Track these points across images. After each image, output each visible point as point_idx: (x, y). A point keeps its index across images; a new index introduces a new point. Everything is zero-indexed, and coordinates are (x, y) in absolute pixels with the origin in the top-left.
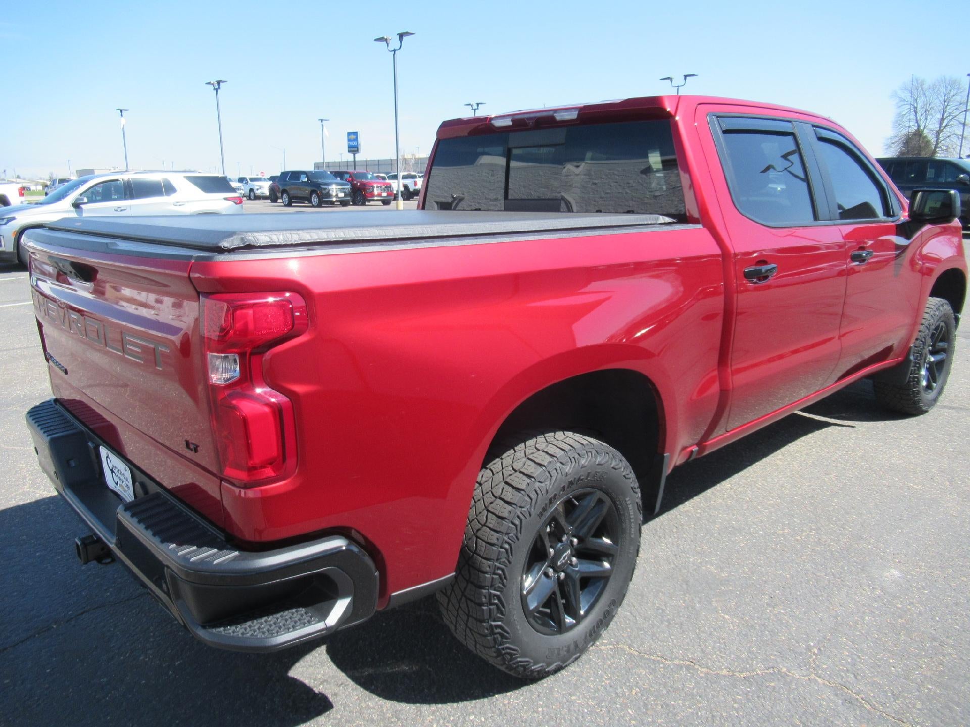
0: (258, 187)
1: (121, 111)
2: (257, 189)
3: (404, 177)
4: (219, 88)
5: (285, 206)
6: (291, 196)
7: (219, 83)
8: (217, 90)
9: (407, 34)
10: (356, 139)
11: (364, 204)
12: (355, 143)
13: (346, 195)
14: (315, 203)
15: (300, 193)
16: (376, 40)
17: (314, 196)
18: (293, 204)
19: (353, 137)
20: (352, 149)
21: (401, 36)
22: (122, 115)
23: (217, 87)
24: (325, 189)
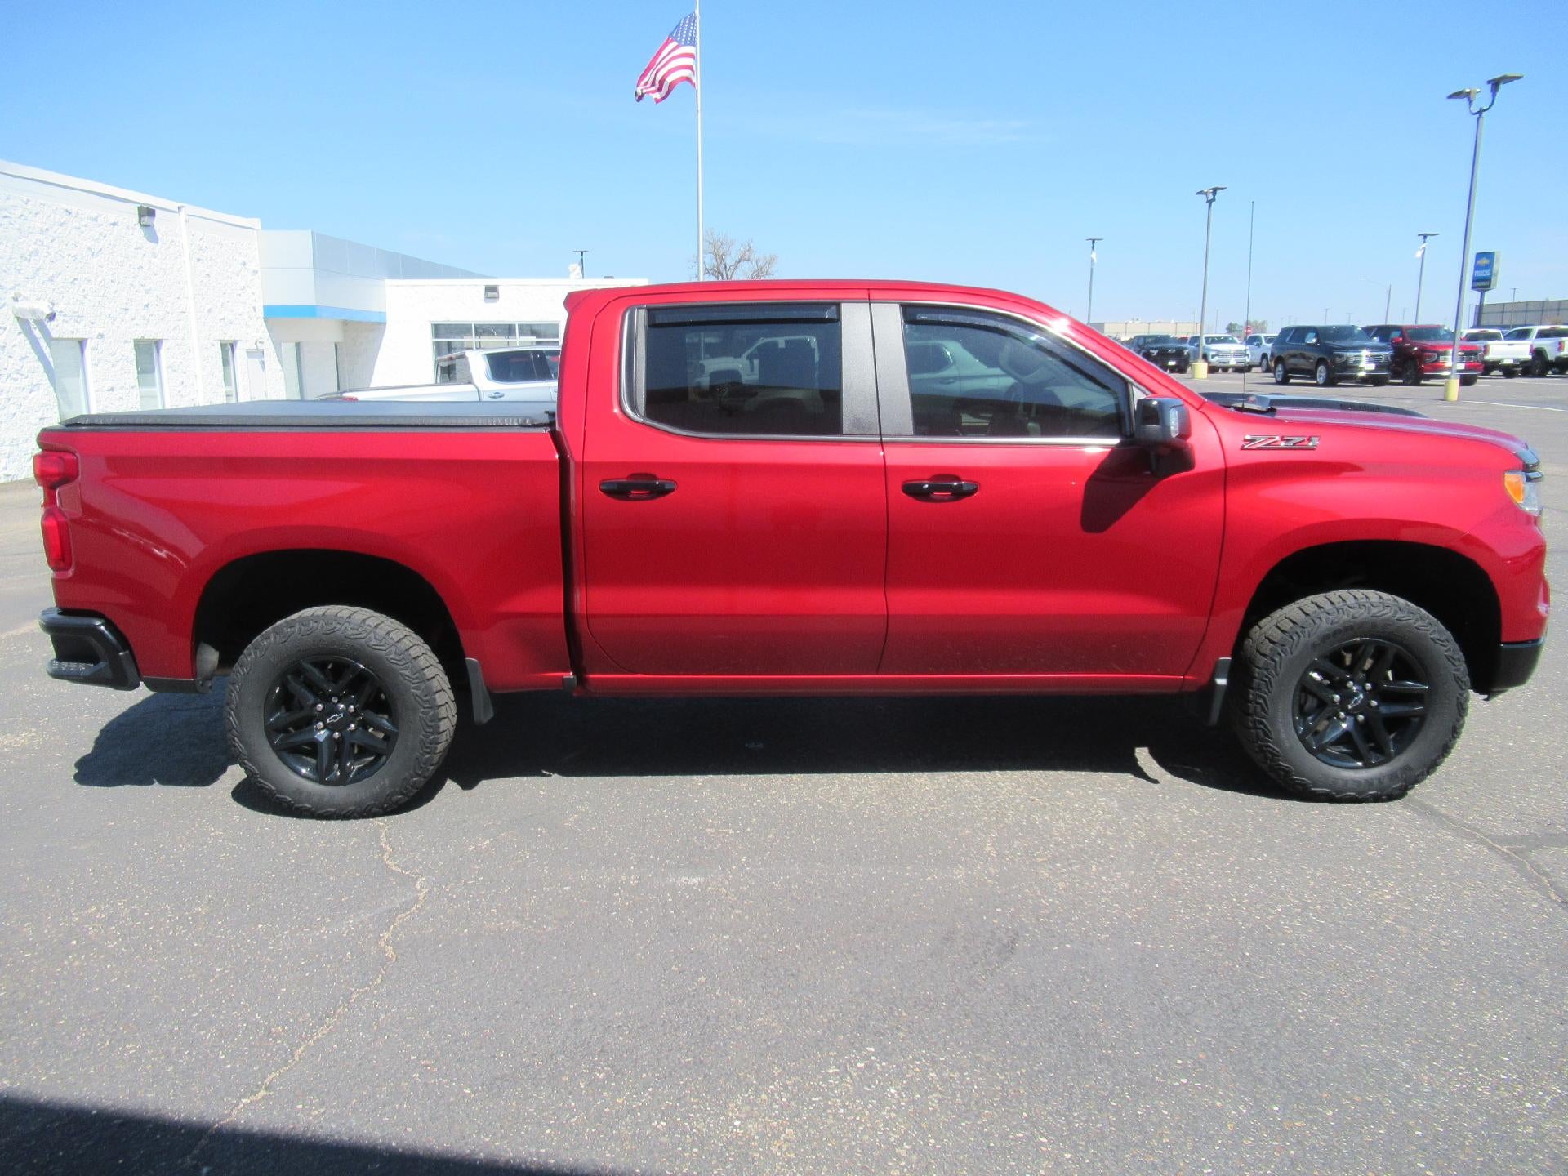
0: (1214, 353)
1: (1093, 241)
2: (1213, 356)
3: (1542, 335)
4: (1214, 200)
5: (1278, 383)
6: (1287, 367)
7: (1215, 191)
8: (1210, 202)
9: (1506, 79)
10: (1489, 266)
11: (1416, 383)
12: (1486, 273)
13: (1379, 367)
14: (1321, 380)
15: (1302, 363)
16: (1451, 97)
17: (1322, 368)
18: (1292, 381)
19: (1485, 261)
20: (1478, 284)
21: (1495, 84)
22: (1093, 248)
23: (1211, 197)
24: (1340, 356)
